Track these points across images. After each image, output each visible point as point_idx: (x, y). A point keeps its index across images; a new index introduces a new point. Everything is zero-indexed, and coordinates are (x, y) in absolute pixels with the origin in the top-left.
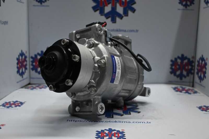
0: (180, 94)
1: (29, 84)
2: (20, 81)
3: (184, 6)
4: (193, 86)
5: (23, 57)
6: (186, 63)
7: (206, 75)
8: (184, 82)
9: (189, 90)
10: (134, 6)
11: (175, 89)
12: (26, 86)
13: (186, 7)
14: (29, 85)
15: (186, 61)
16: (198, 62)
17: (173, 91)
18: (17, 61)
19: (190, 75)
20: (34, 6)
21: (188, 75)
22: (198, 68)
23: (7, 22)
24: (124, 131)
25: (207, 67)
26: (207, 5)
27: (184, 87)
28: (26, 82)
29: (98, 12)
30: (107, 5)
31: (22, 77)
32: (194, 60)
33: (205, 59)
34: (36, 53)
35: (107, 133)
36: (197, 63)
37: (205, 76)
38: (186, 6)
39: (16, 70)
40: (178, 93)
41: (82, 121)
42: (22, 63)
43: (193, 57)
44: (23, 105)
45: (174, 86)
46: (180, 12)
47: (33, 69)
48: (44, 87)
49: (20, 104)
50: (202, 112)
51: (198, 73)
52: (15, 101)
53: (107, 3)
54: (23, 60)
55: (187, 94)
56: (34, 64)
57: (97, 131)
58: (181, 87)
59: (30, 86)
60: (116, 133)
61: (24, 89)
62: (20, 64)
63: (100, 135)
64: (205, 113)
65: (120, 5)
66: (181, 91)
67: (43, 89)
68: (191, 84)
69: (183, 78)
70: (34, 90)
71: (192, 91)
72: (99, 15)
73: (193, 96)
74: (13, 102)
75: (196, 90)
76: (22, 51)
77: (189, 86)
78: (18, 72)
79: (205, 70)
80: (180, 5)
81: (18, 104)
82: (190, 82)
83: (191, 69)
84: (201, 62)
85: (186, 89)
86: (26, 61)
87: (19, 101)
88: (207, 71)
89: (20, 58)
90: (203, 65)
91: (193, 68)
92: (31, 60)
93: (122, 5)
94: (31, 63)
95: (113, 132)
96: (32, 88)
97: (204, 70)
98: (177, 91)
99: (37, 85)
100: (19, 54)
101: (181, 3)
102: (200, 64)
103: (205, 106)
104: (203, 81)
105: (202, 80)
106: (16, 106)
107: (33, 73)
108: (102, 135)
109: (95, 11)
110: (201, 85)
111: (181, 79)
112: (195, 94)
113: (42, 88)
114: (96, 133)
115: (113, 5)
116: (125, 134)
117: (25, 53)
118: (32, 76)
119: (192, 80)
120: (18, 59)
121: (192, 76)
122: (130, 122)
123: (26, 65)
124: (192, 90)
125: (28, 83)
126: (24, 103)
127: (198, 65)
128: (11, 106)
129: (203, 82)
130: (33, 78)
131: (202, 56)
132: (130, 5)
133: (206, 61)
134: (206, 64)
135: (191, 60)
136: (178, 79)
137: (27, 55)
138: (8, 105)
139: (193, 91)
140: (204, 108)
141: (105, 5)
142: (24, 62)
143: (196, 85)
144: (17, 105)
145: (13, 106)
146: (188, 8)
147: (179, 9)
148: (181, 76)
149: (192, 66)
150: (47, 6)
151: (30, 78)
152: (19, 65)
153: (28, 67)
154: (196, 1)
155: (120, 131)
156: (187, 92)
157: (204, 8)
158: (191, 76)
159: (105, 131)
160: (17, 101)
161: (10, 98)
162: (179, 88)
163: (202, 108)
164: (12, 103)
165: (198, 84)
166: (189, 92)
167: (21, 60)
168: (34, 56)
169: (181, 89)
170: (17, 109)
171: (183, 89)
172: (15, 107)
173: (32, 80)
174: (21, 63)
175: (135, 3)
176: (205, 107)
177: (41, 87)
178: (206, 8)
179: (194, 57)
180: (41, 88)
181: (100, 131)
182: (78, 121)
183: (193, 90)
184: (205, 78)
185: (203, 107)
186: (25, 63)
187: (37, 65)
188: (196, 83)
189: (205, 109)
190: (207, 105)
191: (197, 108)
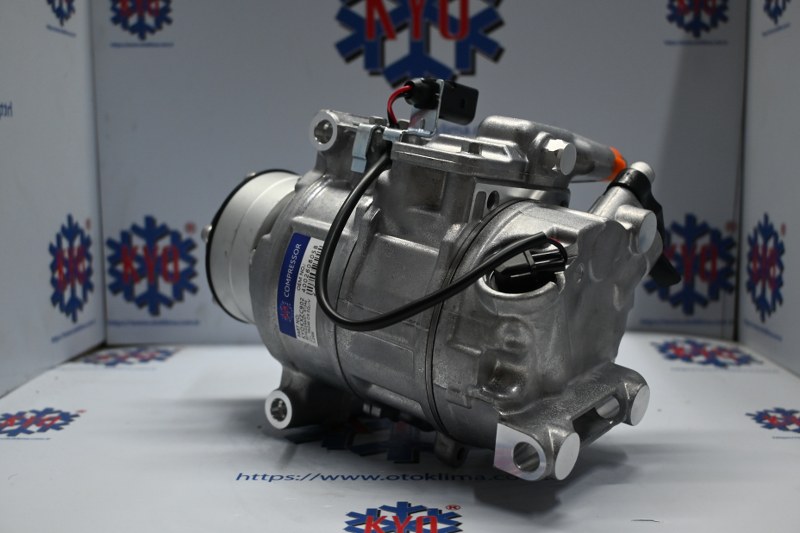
0: (684, 370)
1: (103, 346)
2: (67, 334)
3: (688, 28)
4: (736, 338)
5: (77, 242)
6: (704, 249)
7: (783, 291)
8: (699, 322)
9: (720, 351)
10: (496, 36)
11: (664, 349)
12: (88, 355)
13: (697, 34)
14: (101, 351)
15: (704, 241)
16: (753, 242)
17: (658, 357)
18: (49, 259)
19: (722, 293)
20: (116, 45)
21: (714, 295)
22: (752, 265)
23: (10, 108)
24: (456, 512)
25: (784, 259)
26: (776, 21)
27: (700, 340)
28: (90, 338)
29: (360, 61)
30: (392, 36)
31: (75, 319)
32: (735, 237)
33: (777, 228)
34: (127, 227)
35: (391, 519)
36: (746, 248)
37: (777, 297)
38: (695, 28)
39: (50, 291)
40: (679, 363)
41: (295, 477)
42: (73, 263)
43: (731, 226)
44: (71, 423)
45: (661, 339)
46: (676, 51)
47: (115, 289)
48: (159, 355)
49: (59, 422)
50: (767, 430)
51: (751, 287)
52: (40, 408)
53: (394, 27)
54: (75, 253)
55: (711, 367)
56: (120, 267)
57: (351, 514)
58: (689, 342)
59: (103, 353)
60: (425, 521)
61: (80, 366)
62: (65, 270)
63: (363, 527)
64: (777, 438)
65: (445, 34)
66: (687, 358)
67: (153, 364)
68: (729, 330)
69: (698, 308)
70: (120, 366)
71: (731, 356)
72: (365, 73)
73: (735, 375)
74: (33, 415)
75: (747, 350)
76: (70, 218)
77: (722, 338)
78: (57, 298)
79: (778, 272)
80: (674, 26)
81: (51, 420)
82: (723, 322)
83: (727, 272)
84: (760, 241)
85: (709, 349)
86: (89, 258)
87: (56, 408)
88: (786, 277)
89: (65, 244)
90: (768, 254)
91: (734, 267)
92: (108, 252)
93: (450, 34)
94: (107, 265)
95: (415, 517)
96: (111, 360)
97: (775, 271)
98: (672, 357)
99: (133, 349)
100: (58, 229)
101: (675, 16)
102: (760, 251)
103: (778, 411)
104: (773, 315)
105: (770, 314)
106: (44, 429)
107: (117, 301)
108: (368, 527)
109: (349, 59)
110: (766, 332)
111: (689, 310)
112: (744, 367)
113: (153, 357)
114: (347, 522)
115: (415, 34)
116: (460, 524)
117: (82, 225)
118: (111, 317)
119: (730, 315)
120: (55, 250)
121: (730, 299)
122: (483, 478)
123: (89, 272)
124: (731, 353)
125: (96, 340)
126: (76, 416)
127: (753, 256)
128: (23, 430)
129: (774, 321)
130: (117, 323)
131: (766, 217)
132: (481, 31)
133: (781, 238)
134: (780, 249)
135: (725, 234)
136: (678, 312)
137: (92, 233)
138: (12, 425)
139: (737, 355)
140: (774, 418)
141: (385, 33)
142: (79, 259)
143: (746, 332)
144: (48, 422)
145: (33, 428)
146: (704, 35)
147: (669, 43)
148: (688, 301)
149: (730, 260)
150: (165, 45)
151: (107, 322)
152: (61, 272)
153: (95, 279)
154: (734, 11)
155: (440, 511)
156: (712, 359)
157: (765, 34)
158: (728, 299)
159: (383, 513)
160: (48, 411)
161: (25, 400)
162: (680, 345)
163: (768, 417)
164: (29, 416)
165: (756, 327)
166: (721, 359)
167: (66, 255)
168: (117, 238)
169: (688, 348)
170: (48, 439)
171: (698, 350)
172: (39, 431)
173: (112, 330)
174: (66, 263)
175: (500, 23)
176: (779, 415)
177: (145, 354)
178: (771, 32)
179: (736, 225)
180: (144, 360)
181: (364, 512)
182: (282, 477)
183: (737, 351)
184: (781, 301)
185: (772, 414)
186: (83, 266)
187: (129, 271)
188: (748, 323)
189: (781, 421)
190: (788, 408)
191: (749, 418)
